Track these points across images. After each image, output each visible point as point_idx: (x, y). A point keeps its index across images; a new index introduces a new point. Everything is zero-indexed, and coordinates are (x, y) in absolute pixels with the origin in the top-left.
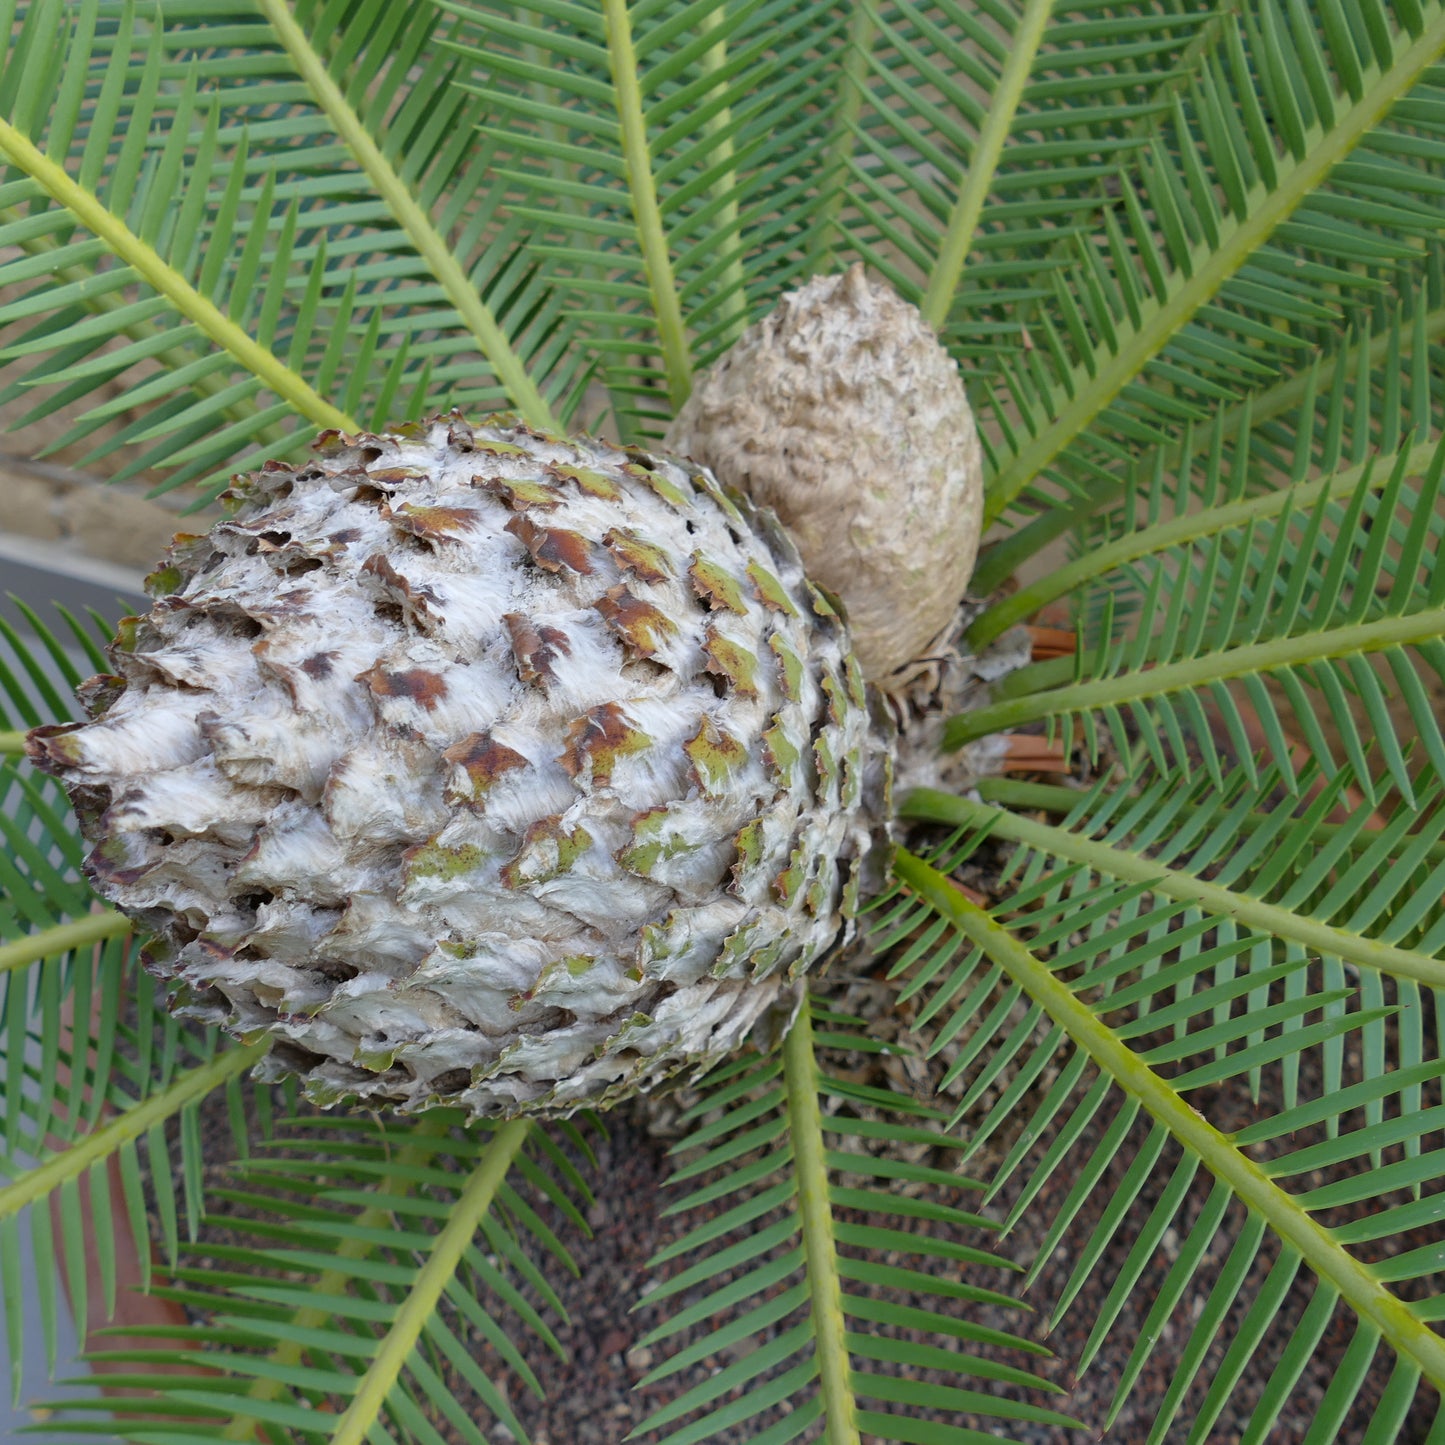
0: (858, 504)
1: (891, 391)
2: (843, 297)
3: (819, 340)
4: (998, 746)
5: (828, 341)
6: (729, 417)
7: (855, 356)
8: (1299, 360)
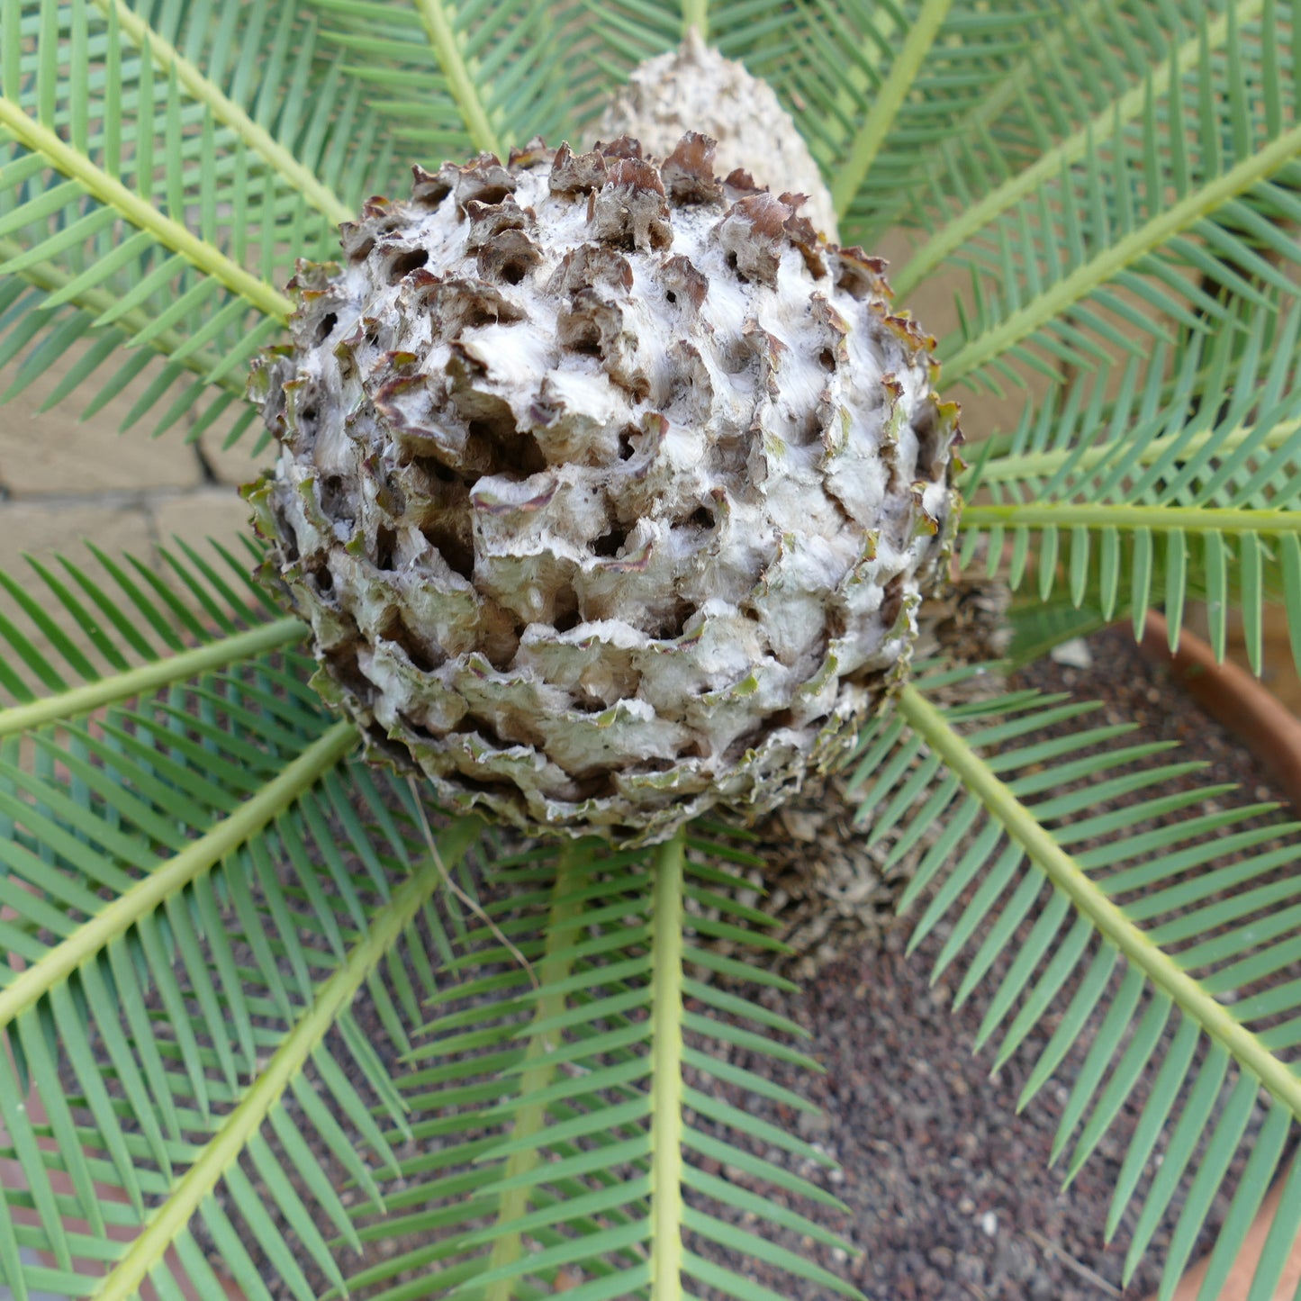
1: (761, 125)
2: (687, 60)
3: (684, 99)
5: (691, 97)
7: (719, 103)
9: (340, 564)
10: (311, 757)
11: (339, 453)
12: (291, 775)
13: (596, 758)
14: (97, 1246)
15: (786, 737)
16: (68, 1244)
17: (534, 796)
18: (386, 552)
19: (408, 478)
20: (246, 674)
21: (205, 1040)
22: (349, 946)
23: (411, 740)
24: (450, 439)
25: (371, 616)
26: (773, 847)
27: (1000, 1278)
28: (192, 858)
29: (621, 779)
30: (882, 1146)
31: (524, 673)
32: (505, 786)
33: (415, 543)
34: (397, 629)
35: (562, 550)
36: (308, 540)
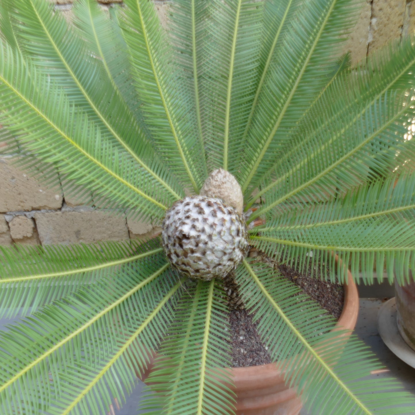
0: (229, 196)
2: (219, 172)
4: (253, 224)
5: (219, 178)
6: (210, 190)
7: (223, 179)
8: (272, 165)
9: (169, 245)
10: (164, 267)
11: (170, 234)
12: (161, 270)
13: (197, 268)
14: (136, 326)
15: (220, 267)
16: (133, 326)
17: (190, 273)
18: (174, 245)
19: (177, 239)
20: (156, 255)
21: (149, 303)
22: (168, 293)
23: (176, 265)
24: (180, 236)
25: (173, 251)
26: (232, 285)
27: (266, 355)
28: (148, 280)
29: (200, 271)
30: (253, 337)
31: (188, 259)
32: (187, 271)
33: (177, 245)
34: (175, 253)
35: (191, 247)
36: (166, 243)
